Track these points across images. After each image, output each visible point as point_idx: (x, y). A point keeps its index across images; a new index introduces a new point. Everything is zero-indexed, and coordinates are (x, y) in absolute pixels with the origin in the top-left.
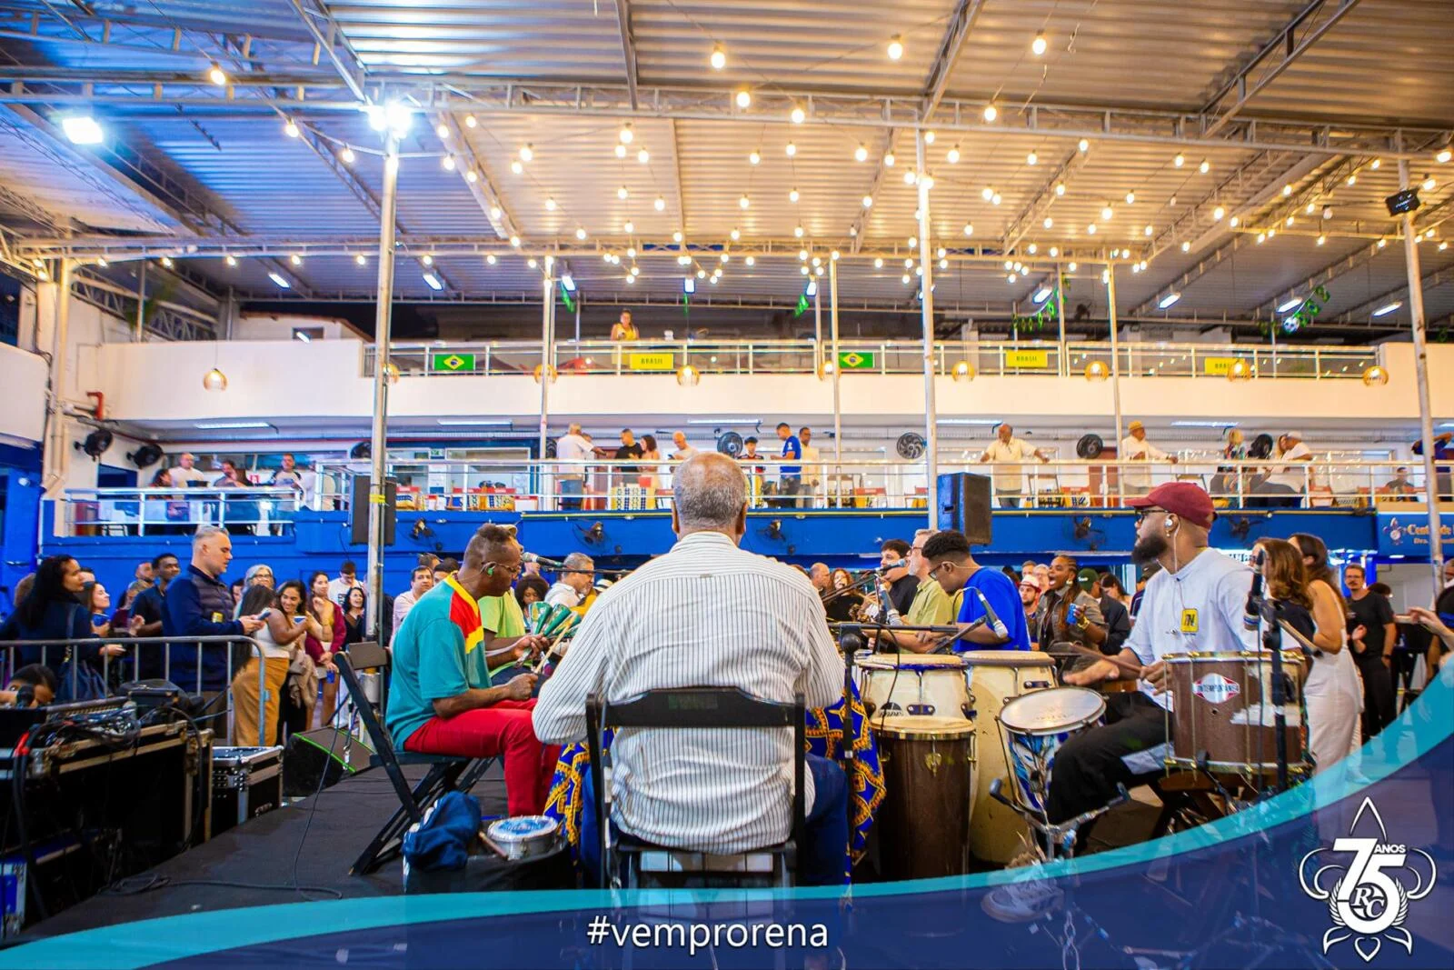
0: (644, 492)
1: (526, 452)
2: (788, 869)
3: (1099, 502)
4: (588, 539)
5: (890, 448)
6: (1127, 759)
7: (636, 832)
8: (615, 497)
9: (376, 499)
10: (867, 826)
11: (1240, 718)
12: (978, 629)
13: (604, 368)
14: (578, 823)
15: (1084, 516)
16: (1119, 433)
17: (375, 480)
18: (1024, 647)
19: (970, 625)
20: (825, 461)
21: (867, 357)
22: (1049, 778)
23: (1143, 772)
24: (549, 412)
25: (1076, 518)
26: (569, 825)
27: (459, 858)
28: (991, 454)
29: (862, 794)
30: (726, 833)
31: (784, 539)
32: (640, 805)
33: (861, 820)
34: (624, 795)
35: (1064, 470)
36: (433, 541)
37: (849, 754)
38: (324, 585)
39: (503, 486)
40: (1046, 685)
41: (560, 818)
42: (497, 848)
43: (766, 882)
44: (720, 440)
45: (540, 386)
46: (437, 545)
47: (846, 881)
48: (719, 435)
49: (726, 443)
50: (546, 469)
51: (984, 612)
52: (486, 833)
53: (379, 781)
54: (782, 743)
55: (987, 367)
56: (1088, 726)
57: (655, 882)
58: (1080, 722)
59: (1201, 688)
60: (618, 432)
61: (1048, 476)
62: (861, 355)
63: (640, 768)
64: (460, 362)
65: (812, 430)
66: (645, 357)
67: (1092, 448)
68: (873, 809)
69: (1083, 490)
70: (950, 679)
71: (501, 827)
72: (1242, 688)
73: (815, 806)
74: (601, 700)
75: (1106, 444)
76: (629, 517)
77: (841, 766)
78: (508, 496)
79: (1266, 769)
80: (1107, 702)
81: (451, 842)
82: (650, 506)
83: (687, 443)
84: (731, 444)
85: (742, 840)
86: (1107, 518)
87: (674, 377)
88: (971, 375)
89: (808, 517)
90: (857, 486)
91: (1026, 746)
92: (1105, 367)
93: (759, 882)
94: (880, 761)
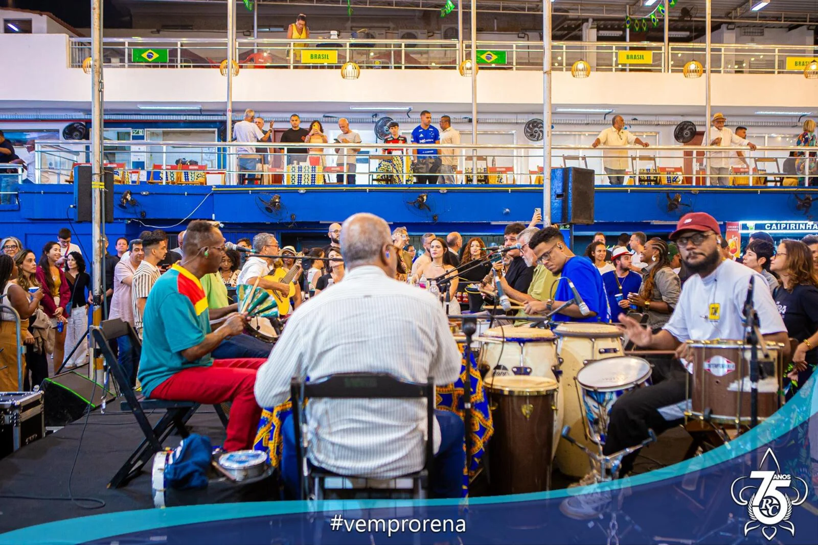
0: (314, 169)
1: (214, 132)
2: (423, 488)
3: (688, 180)
4: (267, 209)
5: (518, 132)
6: (662, 410)
7: (324, 466)
8: (289, 173)
9: (97, 185)
10: (481, 453)
11: (734, 386)
13: (279, 62)
15: (675, 192)
16: (708, 120)
17: (96, 170)
21: (501, 54)
22: (608, 422)
23: (674, 419)
24: (233, 100)
25: (668, 193)
26: (273, 454)
27: (203, 481)
28: (602, 140)
29: (477, 433)
30: (382, 466)
31: (430, 210)
32: (326, 448)
33: (476, 450)
35: (663, 153)
36: (138, 209)
37: (468, 406)
39: (195, 163)
40: (615, 351)
41: (265, 449)
42: (227, 473)
43: (408, 495)
44: (377, 123)
45: (226, 78)
46: (142, 213)
48: (377, 120)
51: (573, 296)
52: (218, 462)
53: (115, 414)
54: (418, 409)
55: (603, 64)
56: (638, 386)
57: (334, 495)
58: (632, 383)
59: (709, 366)
60: (289, 115)
61: (650, 159)
62: (496, 53)
63: (325, 423)
64: (156, 56)
65: (452, 116)
66: (314, 53)
67: (687, 132)
68: (484, 443)
69: (679, 169)
70: (545, 348)
71: (228, 459)
72: (736, 366)
73: (441, 447)
75: (699, 129)
76: (302, 191)
77: (461, 414)
78: (201, 172)
79: (744, 421)
80: (653, 369)
81: (197, 471)
82: (320, 182)
83: (351, 127)
85: (393, 470)
86: (695, 194)
87: (339, 71)
88: (587, 71)
89: (449, 192)
90: (490, 165)
91: (593, 398)
92: (700, 65)
93: (403, 495)
94: (490, 409)
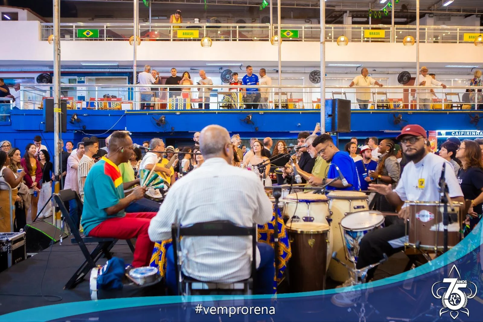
0: (185, 100)
1: (126, 79)
2: (250, 289)
3: (406, 106)
4: (158, 124)
5: (305, 78)
6: (391, 242)
8: (171, 103)
9: (57, 110)
10: (284, 268)
11: (433, 228)
12: (335, 182)
13: (164, 38)
14: (164, 268)
15: (398, 113)
17: (56, 101)
18: (357, 189)
19: (332, 180)
20: (274, 86)
21: (295, 32)
22: (359, 249)
23: (397, 247)
24: (137, 60)
25: (395, 114)
26: (161, 269)
27: (120, 285)
28: (355, 83)
29: (282, 256)
30: (226, 276)
31: (253, 124)
33: (281, 266)
34: (186, 261)
35: (391, 90)
36: (81, 124)
37: (276, 240)
38: (34, 149)
40: (363, 207)
42: (134, 280)
44: (222, 73)
45: (133, 47)
46: (83, 127)
47: (273, 292)
48: (222, 71)
49: (225, 75)
50: (137, 89)
52: (129, 274)
53: (68, 246)
54: (246, 242)
55: (356, 38)
58: (373, 226)
59: (419, 216)
60: (170, 69)
62: (293, 31)
64: (91, 33)
65: (266, 69)
66: (185, 31)
67: (405, 78)
68: (286, 262)
69: (401, 100)
70: (322, 206)
71: (135, 272)
72: (435, 216)
73: (261, 264)
74: (178, 226)
75: (412, 76)
76: (178, 113)
77: (273, 245)
78: (118, 102)
79: (440, 249)
80: (385, 218)
81: (116, 279)
83: (207, 75)
84: (227, 76)
85: (232, 278)
86: (410, 115)
87: (199, 42)
88: (346, 42)
89: (265, 113)
90: (289, 98)
91: (350, 235)
92: (413, 38)
93: (239, 293)
94: (290, 242)
